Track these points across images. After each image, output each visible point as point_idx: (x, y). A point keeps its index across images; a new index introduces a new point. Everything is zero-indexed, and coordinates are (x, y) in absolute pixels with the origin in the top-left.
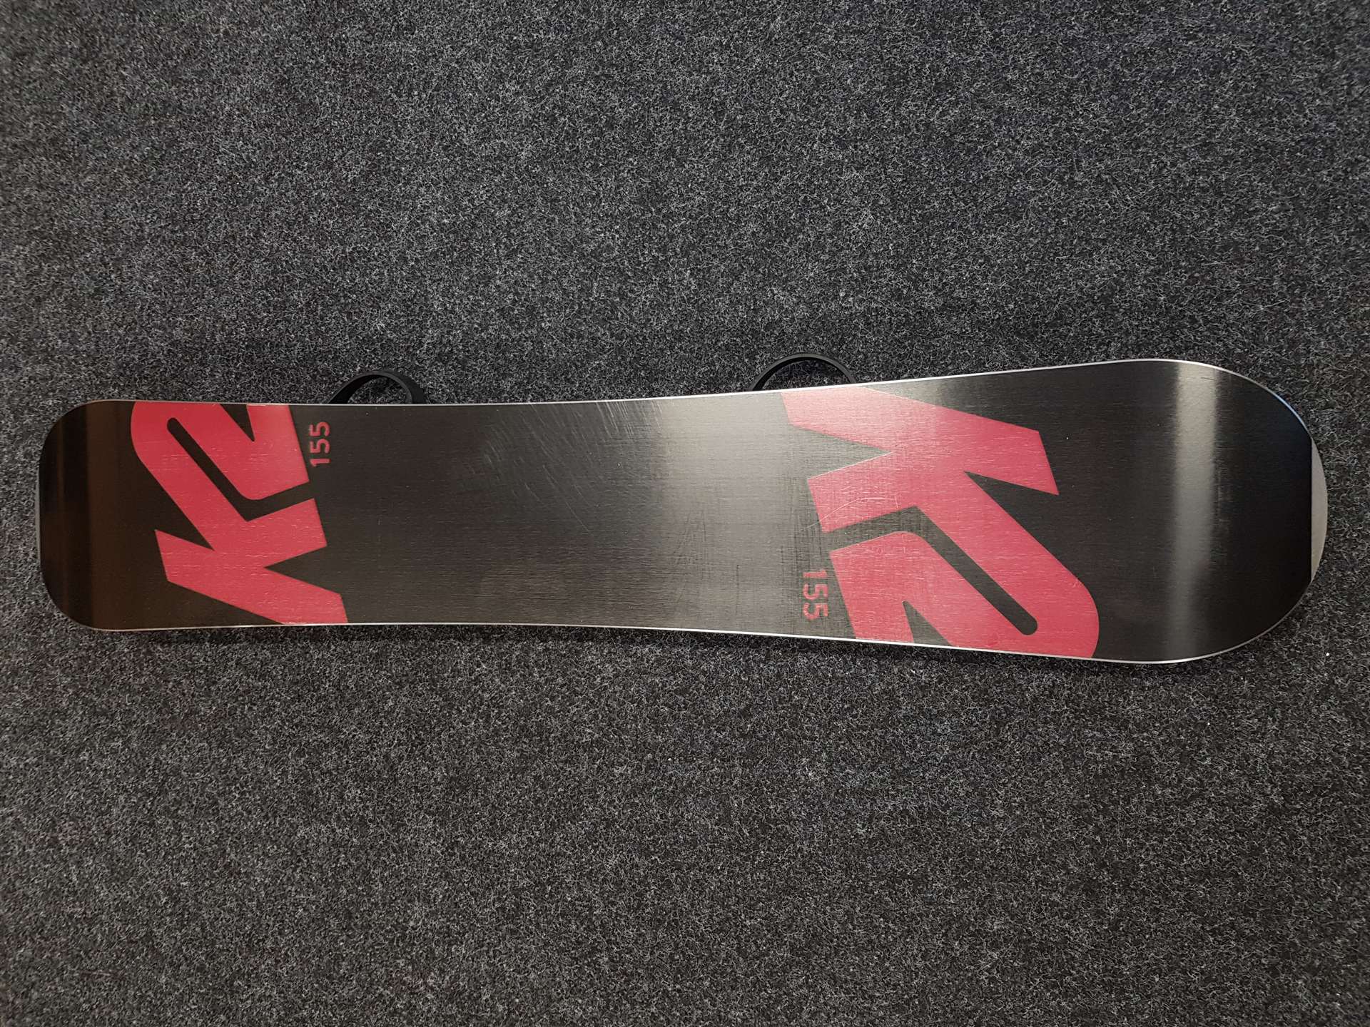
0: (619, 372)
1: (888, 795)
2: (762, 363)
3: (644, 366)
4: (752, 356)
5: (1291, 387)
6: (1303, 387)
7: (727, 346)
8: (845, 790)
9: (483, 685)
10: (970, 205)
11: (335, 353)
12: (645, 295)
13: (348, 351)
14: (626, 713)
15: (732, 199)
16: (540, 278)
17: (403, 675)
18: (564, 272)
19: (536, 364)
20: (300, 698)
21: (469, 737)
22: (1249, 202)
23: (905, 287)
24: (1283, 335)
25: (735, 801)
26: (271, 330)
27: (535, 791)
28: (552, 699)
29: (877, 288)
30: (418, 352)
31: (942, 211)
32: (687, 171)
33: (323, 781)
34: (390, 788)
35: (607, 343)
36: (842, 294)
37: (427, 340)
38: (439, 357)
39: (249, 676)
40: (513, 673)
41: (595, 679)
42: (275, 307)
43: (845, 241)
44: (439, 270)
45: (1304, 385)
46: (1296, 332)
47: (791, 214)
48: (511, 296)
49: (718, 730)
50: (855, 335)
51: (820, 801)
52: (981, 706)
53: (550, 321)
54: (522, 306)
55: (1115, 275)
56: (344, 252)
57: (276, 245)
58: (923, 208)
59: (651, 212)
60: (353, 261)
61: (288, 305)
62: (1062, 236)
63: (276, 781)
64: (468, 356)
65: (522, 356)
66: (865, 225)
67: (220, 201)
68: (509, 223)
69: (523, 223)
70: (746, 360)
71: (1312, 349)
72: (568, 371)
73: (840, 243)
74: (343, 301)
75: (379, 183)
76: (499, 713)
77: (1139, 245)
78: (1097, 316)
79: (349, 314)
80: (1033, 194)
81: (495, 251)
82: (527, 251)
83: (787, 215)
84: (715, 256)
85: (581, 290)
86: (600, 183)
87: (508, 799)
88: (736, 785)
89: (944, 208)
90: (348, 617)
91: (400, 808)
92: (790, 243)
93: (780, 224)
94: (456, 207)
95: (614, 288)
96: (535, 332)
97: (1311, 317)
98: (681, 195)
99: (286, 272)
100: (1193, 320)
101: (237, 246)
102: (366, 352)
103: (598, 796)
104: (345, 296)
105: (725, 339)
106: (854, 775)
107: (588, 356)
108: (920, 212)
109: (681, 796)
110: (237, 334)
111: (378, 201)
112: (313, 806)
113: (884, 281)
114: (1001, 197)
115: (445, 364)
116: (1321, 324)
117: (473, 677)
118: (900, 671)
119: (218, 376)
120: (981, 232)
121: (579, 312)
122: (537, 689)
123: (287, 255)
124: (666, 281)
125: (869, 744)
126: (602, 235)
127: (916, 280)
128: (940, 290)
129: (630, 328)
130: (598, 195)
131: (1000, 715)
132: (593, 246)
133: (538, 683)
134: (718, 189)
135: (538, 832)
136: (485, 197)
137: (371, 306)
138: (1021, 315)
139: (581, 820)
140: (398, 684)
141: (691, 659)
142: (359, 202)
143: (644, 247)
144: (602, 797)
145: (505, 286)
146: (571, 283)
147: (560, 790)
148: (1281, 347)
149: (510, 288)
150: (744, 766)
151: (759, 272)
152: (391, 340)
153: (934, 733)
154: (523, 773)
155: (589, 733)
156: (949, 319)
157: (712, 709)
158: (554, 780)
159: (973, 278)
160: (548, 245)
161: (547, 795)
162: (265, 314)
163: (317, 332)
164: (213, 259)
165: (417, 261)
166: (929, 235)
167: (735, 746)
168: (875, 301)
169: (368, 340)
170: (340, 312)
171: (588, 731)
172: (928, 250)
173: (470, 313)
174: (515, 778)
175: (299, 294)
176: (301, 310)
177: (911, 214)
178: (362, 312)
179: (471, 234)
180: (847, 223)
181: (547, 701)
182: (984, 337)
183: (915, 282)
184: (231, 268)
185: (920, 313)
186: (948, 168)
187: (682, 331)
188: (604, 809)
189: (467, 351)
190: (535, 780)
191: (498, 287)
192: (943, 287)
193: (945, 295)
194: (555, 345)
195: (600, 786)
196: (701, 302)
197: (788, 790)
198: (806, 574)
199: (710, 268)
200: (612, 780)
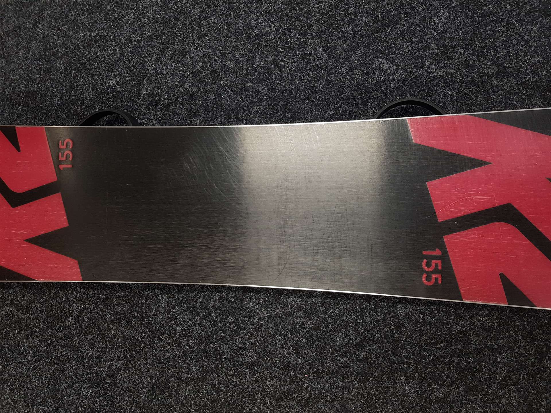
0: (273, 114)
1: (462, 403)
2: (372, 108)
3: (290, 110)
4: (365, 104)
7: (348, 97)
8: (432, 400)
9: (177, 322)
10: (514, 7)
11: (83, 100)
12: (291, 64)
13: (91, 99)
14: (276, 343)
16: (220, 52)
17: (122, 314)
18: (236, 48)
20: (52, 326)
21: (166, 357)
23: (471, 59)
25: (353, 406)
26: (41, 86)
27: (212, 394)
28: (225, 332)
29: (452, 59)
30: (137, 100)
31: (495, 11)
33: (66, 383)
34: (111, 389)
35: (265, 95)
36: (427, 63)
37: (143, 92)
38: (151, 103)
39: (19, 311)
40: (198, 314)
41: (254, 319)
42: (44, 71)
43: (428, 29)
44: (153, 47)
47: (391, 12)
48: (200, 64)
49: (341, 356)
50: (436, 91)
51: (413, 407)
52: (529, 342)
53: (226, 80)
54: (208, 70)
56: (90, 36)
57: (47, 32)
58: (482, 9)
59: (296, 10)
60: (96, 41)
61: (53, 69)
63: (35, 382)
64: (171, 103)
65: (207, 103)
66: (443, 19)
67: (11, 5)
68: (200, 17)
69: (209, 17)
70: (361, 106)
72: (238, 113)
73: (426, 30)
74: (88, 67)
76: (188, 340)
79: (92, 76)
81: (190, 35)
82: (212, 35)
83: (389, 12)
84: (339, 38)
85: (248, 60)
87: (193, 399)
88: (354, 394)
89: (497, 10)
90: (82, 276)
91: (118, 403)
92: (391, 30)
93: (384, 18)
94: (165, 7)
95: (271, 59)
96: (216, 87)
99: (52, 49)
101: (22, 33)
102: (103, 100)
103: (256, 400)
104: (90, 64)
105: (346, 93)
106: (438, 389)
107: (252, 103)
108: (480, 11)
109: (314, 401)
110: (19, 88)
112: (59, 399)
113: (457, 55)
115: (155, 108)
117: (170, 316)
118: (470, 318)
119: (6, 115)
120: (522, 25)
121: (246, 74)
122: (214, 325)
123: (54, 39)
124: (306, 55)
125: (449, 368)
126: (263, 24)
127: (479, 55)
128: (495, 62)
132: (256, 32)
133: (215, 321)
137: (107, 70)
140: (118, 319)
141: (322, 306)
142: (101, 5)
143: (291, 32)
144: (259, 400)
145: (197, 58)
146: (241, 55)
147: (229, 394)
149: (200, 59)
150: (360, 381)
151: (370, 49)
152: (120, 92)
154: (203, 382)
155: (250, 356)
156: (502, 80)
157: (336, 341)
158: (225, 388)
159: (517, 54)
160: (226, 31)
161: (220, 398)
162: (38, 76)
163: (71, 87)
164: (5, 41)
165: (138, 41)
166: (486, 25)
167: (353, 368)
168: (451, 68)
169: (104, 92)
170: (86, 74)
171: (250, 354)
172: (486, 35)
173: (173, 75)
174: (197, 385)
175: (60, 63)
176: (61, 73)
177: (474, 13)
178: (101, 74)
179: (175, 25)
180: (430, 17)
181: (221, 333)
182: (526, 93)
183: (478, 56)
184: (17, 47)
185: (482, 76)
187: (316, 87)
188: (259, 409)
189: (170, 99)
190: (211, 387)
191: (192, 58)
192: (497, 60)
193: (498, 65)
194: (230, 96)
195: (257, 393)
196: (329, 68)
197: (390, 399)
198: (424, 253)
199: (336, 46)
200: (265, 388)
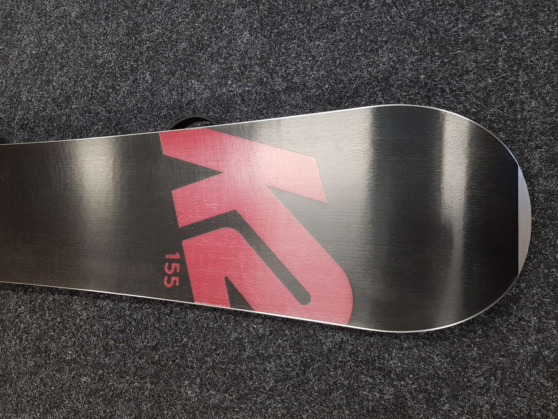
1: (234, 411)
3: (121, 128)
5: (510, 134)
6: (519, 134)
7: (165, 115)
8: (209, 405)
9: (21, 319)
10: (305, 25)
12: (125, 87)
14: (91, 343)
15: (175, 30)
16: (74, 80)
18: (86, 76)
19: (67, 129)
21: (11, 351)
22: (482, 11)
23: (265, 77)
24: (505, 98)
25: (145, 406)
27: (40, 387)
28: (54, 330)
29: (249, 78)
31: (289, 29)
32: (153, 16)
35: (103, 115)
36: (230, 83)
37: (17, 117)
38: (22, 127)
40: (36, 312)
41: (77, 320)
43: (233, 50)
44: (28, 79)
45: (520, 133)
46: (514, 96)
47: (205, 37)
48: (59, 91)
49: (140, 358)
50: (235, 108)
52: (295, 353)
53: (76, 104)
54: (64, 96)
55: (392, 63)
58: (278, 28)
59: (132, 40)
62: (360, 40)
64: (35, 126)
66: (245, 40)
68: (63, 51)
69: (69, 50)
71: (526, 107)
73: (231, 52)
75: (7, 34)
76: (27, 337)
77: (408, 43)
78: (380, 91)
80: (343, 15)
81: (55, 67)
83: (203, 37)
84: (163, 63)
85: (93, 86)
86: (108, 26)
87: (26, 391)
88: (146, 395)
89: (291, 28)
92: (203, 54)
93: (198, 42)
94: (39, 44)
95: (110, 84)
96: (68, 110)
97: (525, 86)
98: (149, 29)
100: (443, 90)
103: (72, 395)
105: (164, 112)
106: (215, 395)
108: (276, 31)
109: (116, 399)
111: (5, 44)
113: (254, 74)
114: (324, 19)
115: (24, 130)
116: (532, 90)
117: (16, 314)
118: (247, 325)
120: (311, 41)
121: (91, 98)
122: (47, 324)
124: (136, 79)
125: (225, 375)
126: (106, 54)
127: (272, 73)
128: (285, 78)
129: (116, 107)
130: (107, 32)
131: (306, 360)
132: (101, 61)
133: (48, 320)
134: (168, 25)
135: (38, 414)
136: (53, 38)
138: (333, 91)
139: (62, 409)
141: (129, 310)
143: (127, 60)
144: (74, 395)
146: (89, 82)
147: (52, 388)
148: (504, 107)
149: (59, 86)
150: (152, 383)
151: (186, 71)
153: (265, 370)
154: (35, 376)
155: (70, 354)
156: (290, 96)
157: (137, 344)
158: (50, 382)
159: (305, 69)
160: (80, 62)
161: (46, 391)
165: (18, 74)
166: (280, 44)
167: (148, 370)
168: (247, 86)
171: (70, 352)
172: (280, 53)
173: (39, 101)
174: (31, 378)
177: (271, 32)
179: (45, 58)
180: (235, 40)
181: (51, 332)
182: (310, 107)
183: (271, 74)
185: (273, 93)
186: (294, 3)
187: (142, 107)
188: (74, 403)
189: (35, 123)
190: (41, 381)
191: (53, 86)
192: (287, 76)
193: (288, 81)
194: (77, 118)
195: (73, 388)
196: (153, 90)
197: (175, 402)
198: (167, 256)
199: (159, 70)
200: (80, 385)
